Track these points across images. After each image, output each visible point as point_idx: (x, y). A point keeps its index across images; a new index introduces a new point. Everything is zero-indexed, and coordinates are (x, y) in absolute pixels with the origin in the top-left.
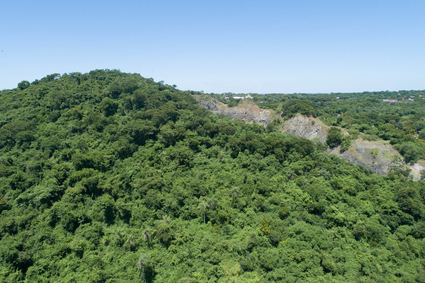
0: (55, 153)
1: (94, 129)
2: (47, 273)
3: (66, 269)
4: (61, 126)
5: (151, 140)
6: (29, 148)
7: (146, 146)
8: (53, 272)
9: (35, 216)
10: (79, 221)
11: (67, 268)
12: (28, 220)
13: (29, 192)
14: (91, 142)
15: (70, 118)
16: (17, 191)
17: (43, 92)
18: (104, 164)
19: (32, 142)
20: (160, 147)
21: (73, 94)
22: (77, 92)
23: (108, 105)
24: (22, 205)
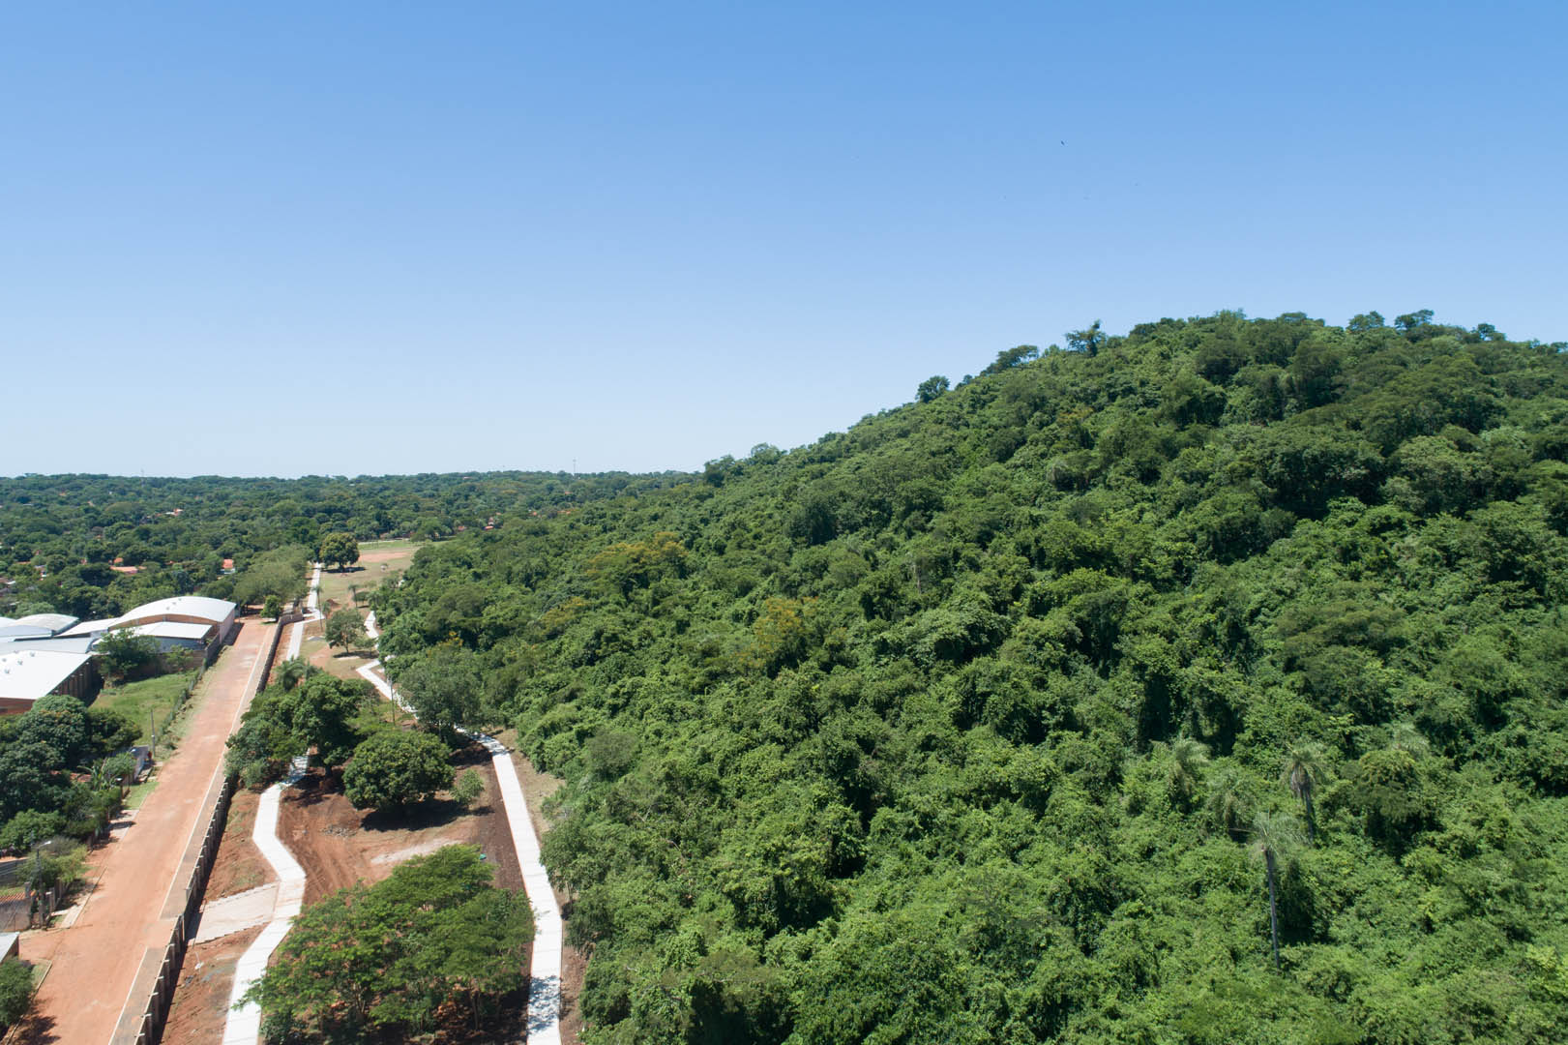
0: (995, 540)
1: (1128, 474)
2: (927, 842)
3: (987, 843)
4: (1022, 471)
5: (1352, 499)
6: (923, 530)
7: (1331, 520)
8: (945, 843)
9: (915, 690)
10: (1045, 718)
11: (990, 840)
12: (896, 694)
13: (909, 624)
14: (1115, 510)
15: (1052, 449)
16: (877, 621)
17: (984, 397)
18: (1152, 565)
19: (936, 513)
20: (1393, 521)
21: (1072, 385)
22: (1082, 381)
23: (1188, 398)
24: (886, 660)
